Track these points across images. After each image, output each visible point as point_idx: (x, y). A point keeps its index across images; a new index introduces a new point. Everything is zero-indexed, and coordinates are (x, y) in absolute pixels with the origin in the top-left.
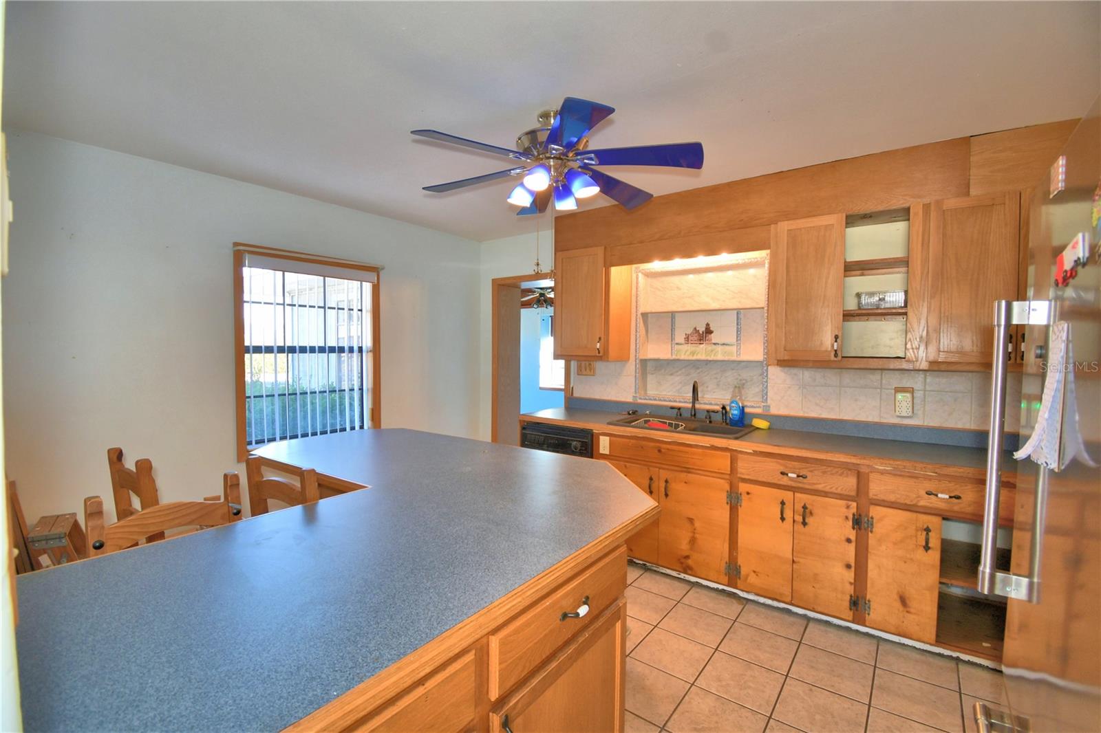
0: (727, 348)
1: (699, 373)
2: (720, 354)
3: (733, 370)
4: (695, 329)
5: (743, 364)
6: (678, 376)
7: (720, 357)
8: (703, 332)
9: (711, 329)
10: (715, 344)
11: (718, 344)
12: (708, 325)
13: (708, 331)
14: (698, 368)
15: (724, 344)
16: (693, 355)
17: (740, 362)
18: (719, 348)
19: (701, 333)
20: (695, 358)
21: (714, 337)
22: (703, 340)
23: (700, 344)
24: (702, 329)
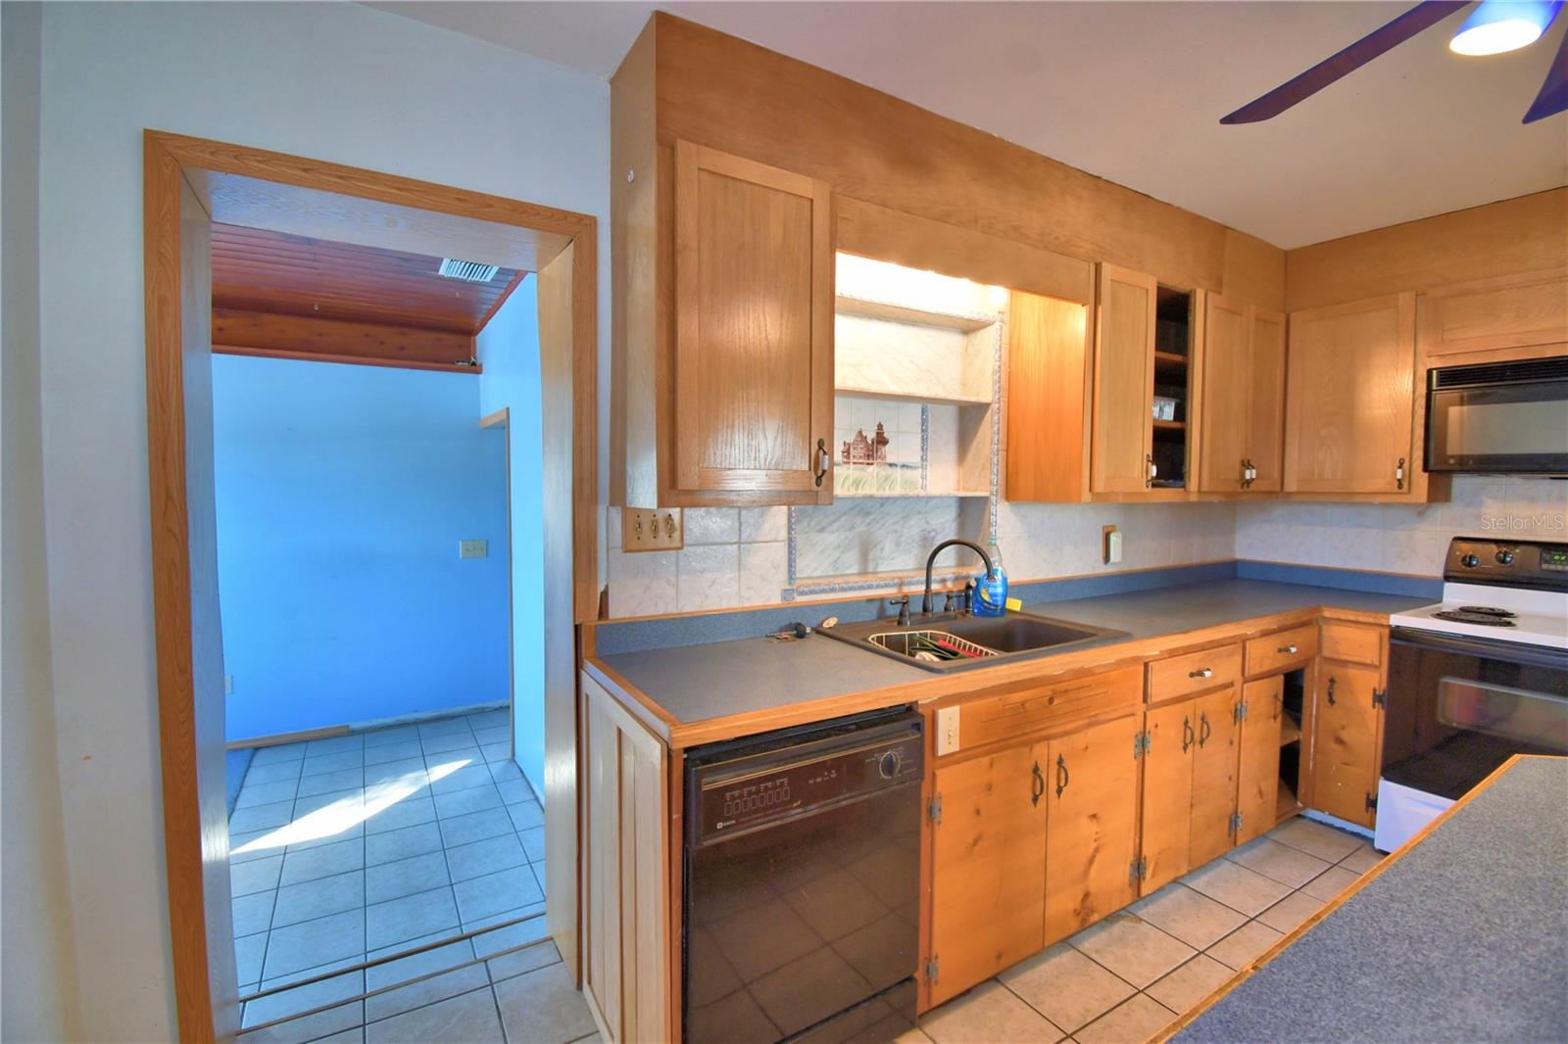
0: (909, 472)
1: (869, 524)
2: (897, 485)
3: (920, 513)
4: (860, 432)
5: (934, 502)
6: (833, 532)
7: (898, 490)
8: (873, 442)
9: (885, 435)
10: (891, 465)
11: (896, 465)
12: (880, 426)
13: (881, 440)
14: (868, 514)
15: (903, 466)
16: (857, 489)
17: (930, 498)
18: (898, 473)
19: (870, 442)
20: (861, 492)
21: (890, 452)
22: (872, 456)
23: (868, 464)
24: (871, 435)
